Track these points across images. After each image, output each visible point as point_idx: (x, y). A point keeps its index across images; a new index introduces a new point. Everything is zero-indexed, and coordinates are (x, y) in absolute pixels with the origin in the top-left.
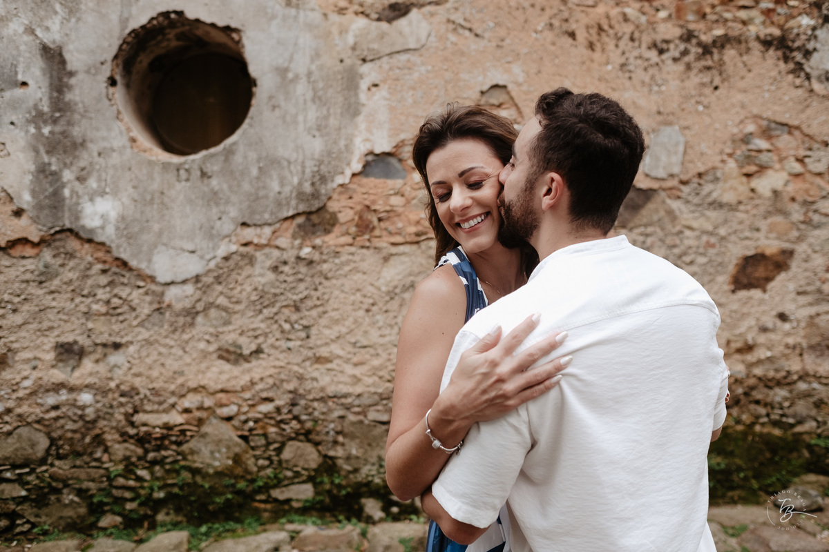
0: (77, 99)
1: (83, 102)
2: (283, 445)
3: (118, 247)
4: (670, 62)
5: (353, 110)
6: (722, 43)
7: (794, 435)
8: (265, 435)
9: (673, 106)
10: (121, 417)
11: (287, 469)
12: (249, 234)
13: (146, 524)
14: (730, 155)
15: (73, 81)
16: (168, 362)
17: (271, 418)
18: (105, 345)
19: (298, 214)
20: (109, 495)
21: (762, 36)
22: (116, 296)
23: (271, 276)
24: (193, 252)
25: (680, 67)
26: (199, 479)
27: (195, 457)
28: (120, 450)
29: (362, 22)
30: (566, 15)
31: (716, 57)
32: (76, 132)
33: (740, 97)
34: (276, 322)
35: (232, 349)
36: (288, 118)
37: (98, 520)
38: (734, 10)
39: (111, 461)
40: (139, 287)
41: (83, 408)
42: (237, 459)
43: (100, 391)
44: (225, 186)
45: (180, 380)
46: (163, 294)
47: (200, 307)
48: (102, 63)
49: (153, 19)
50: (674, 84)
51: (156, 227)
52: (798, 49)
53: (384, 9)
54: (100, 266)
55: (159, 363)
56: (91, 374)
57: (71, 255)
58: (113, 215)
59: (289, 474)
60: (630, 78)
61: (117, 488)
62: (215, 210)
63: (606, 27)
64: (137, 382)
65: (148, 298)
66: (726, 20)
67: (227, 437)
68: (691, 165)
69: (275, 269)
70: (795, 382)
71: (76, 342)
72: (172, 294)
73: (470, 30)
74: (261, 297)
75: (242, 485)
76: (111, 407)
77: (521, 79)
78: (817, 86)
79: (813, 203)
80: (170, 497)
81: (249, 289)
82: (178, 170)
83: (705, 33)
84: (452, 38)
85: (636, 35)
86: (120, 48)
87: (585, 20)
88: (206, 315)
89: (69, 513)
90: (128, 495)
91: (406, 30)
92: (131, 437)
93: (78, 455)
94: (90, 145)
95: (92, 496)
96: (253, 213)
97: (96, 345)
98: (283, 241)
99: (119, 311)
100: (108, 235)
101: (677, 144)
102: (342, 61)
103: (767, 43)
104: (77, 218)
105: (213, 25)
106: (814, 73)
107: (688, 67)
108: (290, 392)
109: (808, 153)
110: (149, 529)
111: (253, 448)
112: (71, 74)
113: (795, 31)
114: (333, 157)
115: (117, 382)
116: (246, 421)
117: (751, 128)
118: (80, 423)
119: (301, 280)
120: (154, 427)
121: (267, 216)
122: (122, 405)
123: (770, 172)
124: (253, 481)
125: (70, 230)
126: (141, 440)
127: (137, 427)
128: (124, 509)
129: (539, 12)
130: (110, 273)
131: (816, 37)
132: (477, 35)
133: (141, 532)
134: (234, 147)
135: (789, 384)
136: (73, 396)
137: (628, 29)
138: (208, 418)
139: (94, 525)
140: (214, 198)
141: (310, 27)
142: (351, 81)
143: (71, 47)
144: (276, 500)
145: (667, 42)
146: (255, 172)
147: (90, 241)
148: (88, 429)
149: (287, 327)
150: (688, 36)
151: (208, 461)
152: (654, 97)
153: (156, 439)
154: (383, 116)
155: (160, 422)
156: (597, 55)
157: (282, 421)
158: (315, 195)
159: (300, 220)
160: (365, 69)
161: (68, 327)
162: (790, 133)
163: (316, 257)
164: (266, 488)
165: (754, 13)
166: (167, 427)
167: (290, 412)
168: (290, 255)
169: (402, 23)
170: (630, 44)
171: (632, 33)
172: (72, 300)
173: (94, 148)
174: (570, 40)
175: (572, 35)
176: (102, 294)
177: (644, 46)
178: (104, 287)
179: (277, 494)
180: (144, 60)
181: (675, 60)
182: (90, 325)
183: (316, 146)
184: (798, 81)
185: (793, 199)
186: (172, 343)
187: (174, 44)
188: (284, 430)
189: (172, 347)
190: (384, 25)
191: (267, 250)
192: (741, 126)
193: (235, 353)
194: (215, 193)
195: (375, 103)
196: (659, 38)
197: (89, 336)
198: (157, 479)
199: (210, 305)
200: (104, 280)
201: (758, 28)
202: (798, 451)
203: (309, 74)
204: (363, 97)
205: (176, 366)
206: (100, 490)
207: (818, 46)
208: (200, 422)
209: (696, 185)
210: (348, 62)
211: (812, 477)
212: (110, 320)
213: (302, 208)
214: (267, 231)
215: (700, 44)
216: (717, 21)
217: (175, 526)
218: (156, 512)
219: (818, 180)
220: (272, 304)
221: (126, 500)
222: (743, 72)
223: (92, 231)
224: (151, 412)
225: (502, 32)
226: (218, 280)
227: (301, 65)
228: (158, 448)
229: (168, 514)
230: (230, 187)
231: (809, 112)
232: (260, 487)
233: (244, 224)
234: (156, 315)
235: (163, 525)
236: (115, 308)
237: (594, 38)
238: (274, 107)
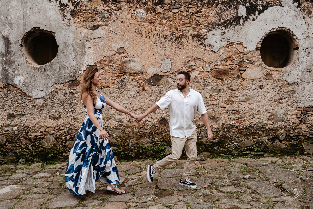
0: (12, 50)
1: (14, 51)
2: (66, 142)
3: (23, 89)
4: (168, 41)
5: (84, 54)
6: (182, 36)
7: (201, 141)
8: (61, 139)
9: (168, 53)
10: (25, 134)
11: (67, 148)
12: (57, 86)
13: (31, 161)
14: (184, 66)
15: (11, 45)
16: (36, 119)
17: (63, 134)
18: (20, 115)
19: (70, 81)
20: (22, 153)
21: (192, 34)
22: (23, 102)
23: (63, 97)
24: (43, 91)
25: (170, 43)
26: (44, 150)
27: (44, 144)
28: (24, 142)
29: (86, 30)
30: (140, 29)
31: (180, 40)
32: (12, 59)
33: (186, 51)
34: (64, 109)
35: (53, 116)
36: (67, 56)
37: (19, 160)
38: (185, 27)
39: (22, 145)
40: (29, 100)
41: (15, 131)
42: (54, 145)
43: (19, 126)
44: (51, 73)
45: (39, 124)
46: (35, 101)
47: (44, 105)
48: (19, 41)
49: (32, 29)
50: (169, 47)
51: (33, 84)
52: (202, 38)
53: (92, 27)
54: (19, 94)
55: (34, 119)
56: (17, 122)
57: (11, 91)
58: (22, 81)
59: (68, 149)
60: (157, 45)
61: (24, 152)
62: (48, 80)
63: (151, 32)
64: (28, 124)
65: (31, 103)
66: (183, 30)
67: (52, 139)
68: (173, 69)
69: (64, 95)
70: (201, 127)
71: (13, 114)
72: (37, 101)
73: (115, 32)
74: (60, 103)
75: (55, 152)
76: (22, 131)
77: (128, 46)
78: (207, 48)
79: (206, 79)
80: (37, 154)
81: (57, 100)
82: (38, 69)
83: (177, 33)
84: (110, 35)
85: (159, 34)
86: (23, 37)
87: (145, 30)
88: (46, 107)
89: (11, 158)
90: (26, 154)
91: (98, 32)
92: (27, 139)
93: (14, 143)
94: (16, 62)
95: (17, 154)
96: (58, 81)
97: (18, 114)
98: (66, 88)
99: (24, 106)
100: (21, 86)
101: (169, 63)
102: (81, 41)
103: (194, 36)
104: (13, 81)
105: (47, 31)
106: (206, 45)
107: (173, 43)
108: (68, 128)
109: (205, 66)
110: (32, 163)
111: (58, 142)
112: (11, 44)
113: (201, 33)
114: (79, 66)
115: (23, 124)
116: (57, 135)
117: (189, 59)
118: (14, 135)
119: (71, 98)
120: (33, 136)
121: (61, 81)
122: (25, 130)
123: (195, 71)
124: (58, 151)
125: (11, 85)
126: (30, 140)
127: (28, 136)
128: (26, 157)
129: (133, 28)
130: (21, 96)
131: (207, 35)
132: (116, 34)
133: (29, 163)
134: (53, 63)
135: (200, 128)
136: (12, 128)
137: (156, 32)
138: (47, 134)
139: (18, 161)
140: (48, 76)
141: (72, 32)
142: (83, 46)
143: (11, 37)
144: (64, 156)
145: (167, 36)
146: (58, 70)
147: (16, 87)
148: (16, 136)
149: (67, 110)
150: (173, 34)
151: (47, 145)
152: (163, 51)
153: (34, 139)
154: (92, 55)
155: (34, 135)
156: (148, 39)
157: (66, 135)
158: (74, 76)
159: (70, 82)
160: (87, 43)
161: (11, 110)
162: (200, 60)
163: (75, 92)
164: (62, 153)
165: (191, 28)
166: (36, 136)
167: (68, 133)
168: (68, 92)
169: (97, 30)
170: (157, 36)
171: (158, 33)
172: (12, 103)
173: (17, 63)
174: (141, 35)
175: (142, 34)
176: (19, 101)
177: (161, 37)
178: (20, 99)
179: (64, 154)
180: (30, 39)
181: (169, 41)
182: (16, 109)
183: (74, 63)
184: (202, 47)
185: (201, 78)
186: (37, 114)
187: (38, 34)
188: (67, 137)
189: (37, 115)
190: (92, 31)
191: (62, 90)
192: (187, 59)
193: (54, 117)
194: (48, 75)
195: (89, 52)
196: (165, 35)
197: (16, 112)
198: (34, 150)
199: (47, 105)
200: (20, 98)
201: (192, 32)
202: (202, 146)
203: (72, 44)
204: (86, 50)
205: (38, 121)
206: (19, 152)
207: (207, 37)
208: (45, 135)
209: (175, 74)
210: (82, 41)
211: (205, 153)
212: (21, 108)
213: (71, 79)
214: (62, 85)
215: (176, 36)
216: (181, 30)
217: (39, 162)
218: (34, 158)
219: (208, 73)
220: (63, 105)
221: (26, 155)
222: (187, 44)
223: (16, 85)
224: (32, 132)
225: (123, 33)
226: (49, 98)
227: (70, 42)
228: (34, 142)
229: (37, 159)
230: (52, 74)
231: (205, 55)
232: (60, 152)
233: (56, 83)
234: (33, 107)
235: (35, 161)
236: (22, 105)
237: (148, 35)
238: (63, 53)
